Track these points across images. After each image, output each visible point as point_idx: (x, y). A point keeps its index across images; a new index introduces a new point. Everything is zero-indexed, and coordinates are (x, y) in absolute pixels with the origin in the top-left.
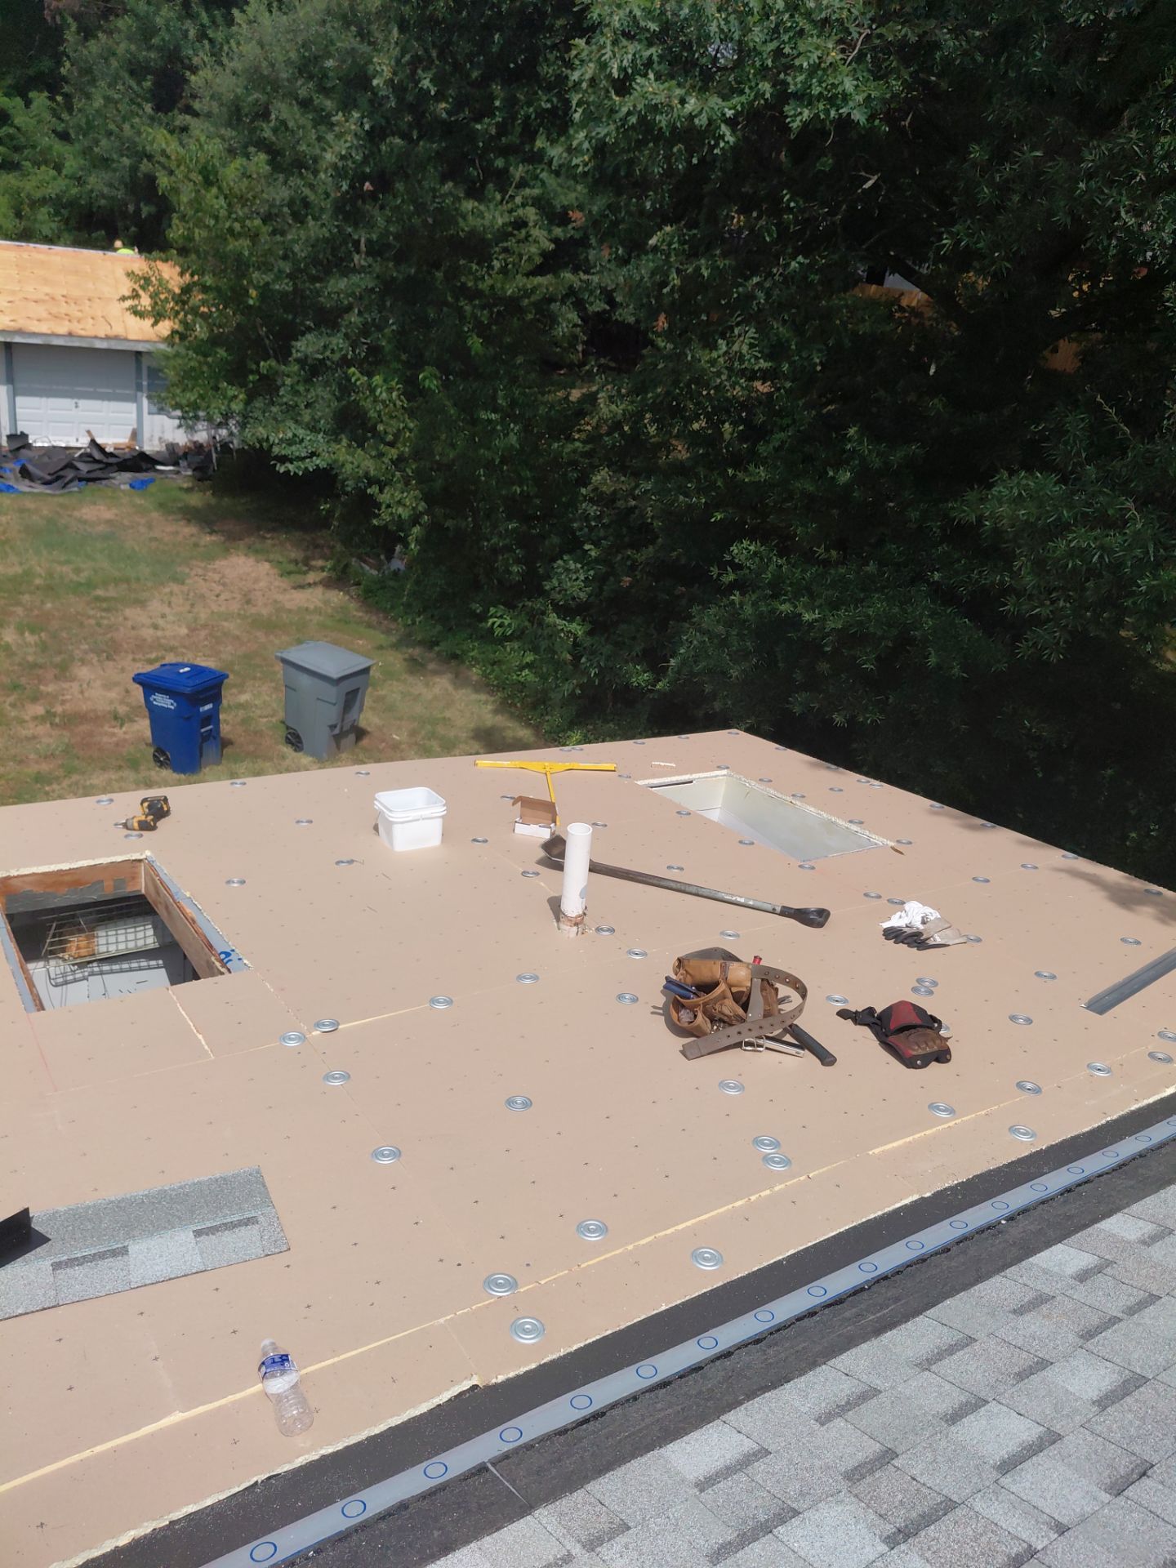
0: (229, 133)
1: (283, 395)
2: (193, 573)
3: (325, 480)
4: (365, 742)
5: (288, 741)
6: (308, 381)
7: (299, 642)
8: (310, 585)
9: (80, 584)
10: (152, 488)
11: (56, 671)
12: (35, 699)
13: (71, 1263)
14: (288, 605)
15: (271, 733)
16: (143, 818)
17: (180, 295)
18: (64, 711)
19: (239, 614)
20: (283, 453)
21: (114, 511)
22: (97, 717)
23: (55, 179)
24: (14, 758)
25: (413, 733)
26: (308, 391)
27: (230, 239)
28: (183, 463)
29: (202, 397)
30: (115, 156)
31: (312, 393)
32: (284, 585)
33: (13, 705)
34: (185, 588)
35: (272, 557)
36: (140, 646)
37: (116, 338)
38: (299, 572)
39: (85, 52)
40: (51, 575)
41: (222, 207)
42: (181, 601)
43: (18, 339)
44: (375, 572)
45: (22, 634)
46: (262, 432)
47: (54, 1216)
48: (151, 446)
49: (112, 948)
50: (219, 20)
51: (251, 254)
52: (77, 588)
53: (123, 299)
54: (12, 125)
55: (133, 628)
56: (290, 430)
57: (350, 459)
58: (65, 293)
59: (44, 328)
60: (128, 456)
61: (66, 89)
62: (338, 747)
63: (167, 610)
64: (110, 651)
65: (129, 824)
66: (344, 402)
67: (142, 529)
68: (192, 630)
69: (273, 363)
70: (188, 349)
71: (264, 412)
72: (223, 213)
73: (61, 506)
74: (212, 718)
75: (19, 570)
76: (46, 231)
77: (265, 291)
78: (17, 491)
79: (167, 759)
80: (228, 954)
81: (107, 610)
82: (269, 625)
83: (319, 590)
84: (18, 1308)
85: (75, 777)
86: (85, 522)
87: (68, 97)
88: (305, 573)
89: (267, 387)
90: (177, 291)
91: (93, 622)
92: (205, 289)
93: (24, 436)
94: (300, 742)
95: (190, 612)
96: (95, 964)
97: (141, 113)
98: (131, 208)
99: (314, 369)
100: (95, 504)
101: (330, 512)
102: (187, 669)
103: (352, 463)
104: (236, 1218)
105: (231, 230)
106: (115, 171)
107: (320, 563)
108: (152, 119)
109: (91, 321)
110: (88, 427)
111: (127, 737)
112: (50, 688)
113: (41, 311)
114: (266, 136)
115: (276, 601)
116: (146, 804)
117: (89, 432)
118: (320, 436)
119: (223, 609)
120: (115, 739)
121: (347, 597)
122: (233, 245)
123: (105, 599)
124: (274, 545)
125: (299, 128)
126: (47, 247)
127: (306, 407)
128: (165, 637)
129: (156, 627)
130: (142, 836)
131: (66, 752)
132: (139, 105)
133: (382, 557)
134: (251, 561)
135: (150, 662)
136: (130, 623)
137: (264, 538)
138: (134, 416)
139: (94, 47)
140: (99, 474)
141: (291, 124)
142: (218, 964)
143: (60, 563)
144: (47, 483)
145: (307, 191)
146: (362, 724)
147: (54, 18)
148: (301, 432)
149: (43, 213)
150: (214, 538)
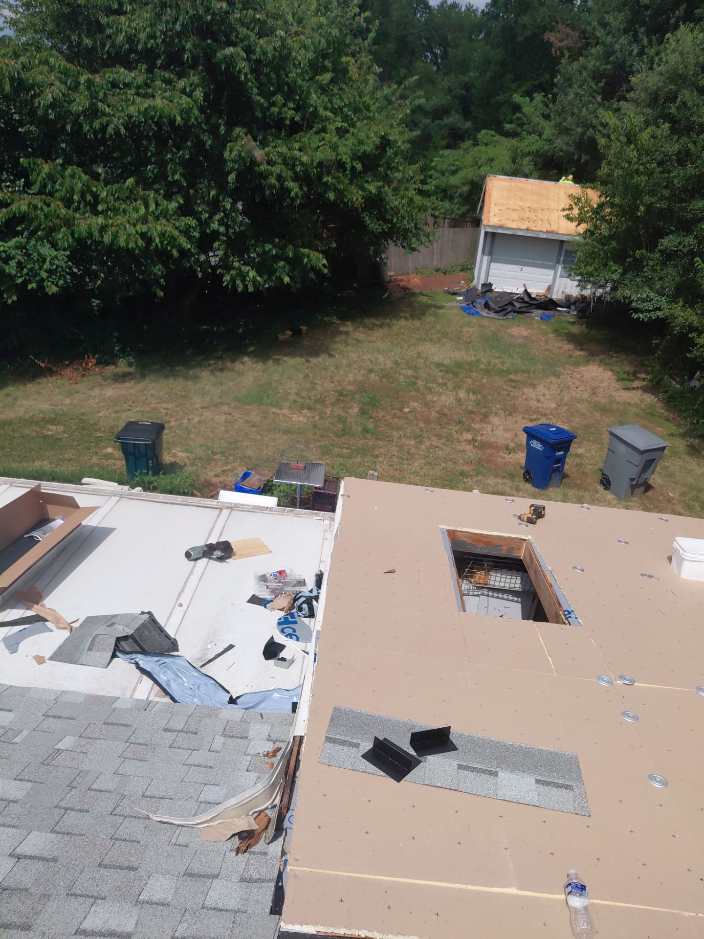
0: (648, 111)
1: (646, 272)
2: (565, 372)
3: (661, 326)
4: (650, 493)
5: (602, 482)
6: (664, 263)
7: (621, 423)
8: (634, 388)
9: (503, 371)
10: (553, 321)
11: (481, 417)
12: (468, 431)
13: (467, 768)
14: (618, 399)
15: (592, 475)
16: (530, 516)
17: (597, 208)
18: (481, 440)
19: (587, 401)
20: (638, 306)
21: (529, 331)
22: (498, 446)
23: (537, 141)
24: (451, 460)
25: (683, 494)
26: (662, 270)
27: (636, 176)
28: (573, 307)
29: (596, 270)
30: (573, 127)
31: (665, 271)
32: (618, 387)
33: (457, 432)
34: (560, 381)
35: (614, 368)
36: (528, 410)
37: (552, 232)
38: (629, 380)
39: (570, 69)
40: (489, 363)
41: (635, 157)
42: (555, 388)
43: (500, 231)
44: (678, 386)
45: (468, 394)
46: (627, 293)
47: (461, 736)
48: (556, 296)
49: (497, 584)
50: (654, 42)
51: (646, 185)
52: (501, 373)
53: (563, 210)
54: (521, 112)
55: (526, 399)
56: (646, 292)
57: (682, 314)
58: (529, 206)
59: (514, 225)
60: (542, 301)
61: (555, 90)
62: (632, 493)
63: (547, 392)
64: (511, 411)
65: (522, 518)
66: (684, 278)
67: (542, 344)
68: (559, 406)
69: (644, 252)
70: (593, 240)
71: (631, 281)
72: (635, 160)
73: (502, 326)
74: (561, 460)
75: (473, 359)
76: (527, 171)
77: (649, 207)
78: (481, 315)
79: (531, 478)
80: (569, 613)
81: (515, 387)
82: (605, 410)
83: (640, 392)
84: (438, 782)
85: (480, 477)
86: (512, 336)
87: (555, 96)
88: (633, 381)
89: (638, 265)
90: (595, 206)
91: (506, 393)
92: (612, 205)
93: (491, 285)
94: (609, 484)
95: (559, 395)
96: (485, 590)
97: (594, 101)
98: (576, 157)
99: (669, 257)
100: (519, 326)
101: (658, 345)
102: (554, 429)
103: (683, 317)
104: (561, 782)
105: (637, 170)
106: (571, 135)
107: (643, 376)
108: (599, 104)
109: (540, 222)
110: (525, 282)
111: (511, 460)
112: (477, 426)
113: (515, 216)
114: (671, 112)
115: (611, 396)
116: (533, 508)
117: (525, 285)
118: (664, 298)
119: (578, 396)
120: (504, 460)
121: (656, 399)
122: (637, 179)
123: (515, 381)
124: (617, 362)
125: (694, 105)
126: (525, 179)
127: (659, 280)
128: (542, 408)
129: (538, 401)
130: (527, 526)
131: (478, 462)
132: (594, 97)
133: (686, 377)
134: (601, 369)
135: (532, 420)
136: (524, 397)
137: (612, 357)
138: (551, 277)
139: (576, 65)
140: (525, 310)
141: (689, 104)
142: (563, 617)
143: (496, 358)
144: (497, 312)
145: (690, 146)
146: (651, 482)
147: (556, 52)
148: (652, 295)
149: (526, 161)
150: (581, 353)
